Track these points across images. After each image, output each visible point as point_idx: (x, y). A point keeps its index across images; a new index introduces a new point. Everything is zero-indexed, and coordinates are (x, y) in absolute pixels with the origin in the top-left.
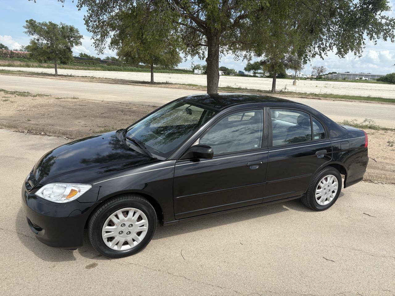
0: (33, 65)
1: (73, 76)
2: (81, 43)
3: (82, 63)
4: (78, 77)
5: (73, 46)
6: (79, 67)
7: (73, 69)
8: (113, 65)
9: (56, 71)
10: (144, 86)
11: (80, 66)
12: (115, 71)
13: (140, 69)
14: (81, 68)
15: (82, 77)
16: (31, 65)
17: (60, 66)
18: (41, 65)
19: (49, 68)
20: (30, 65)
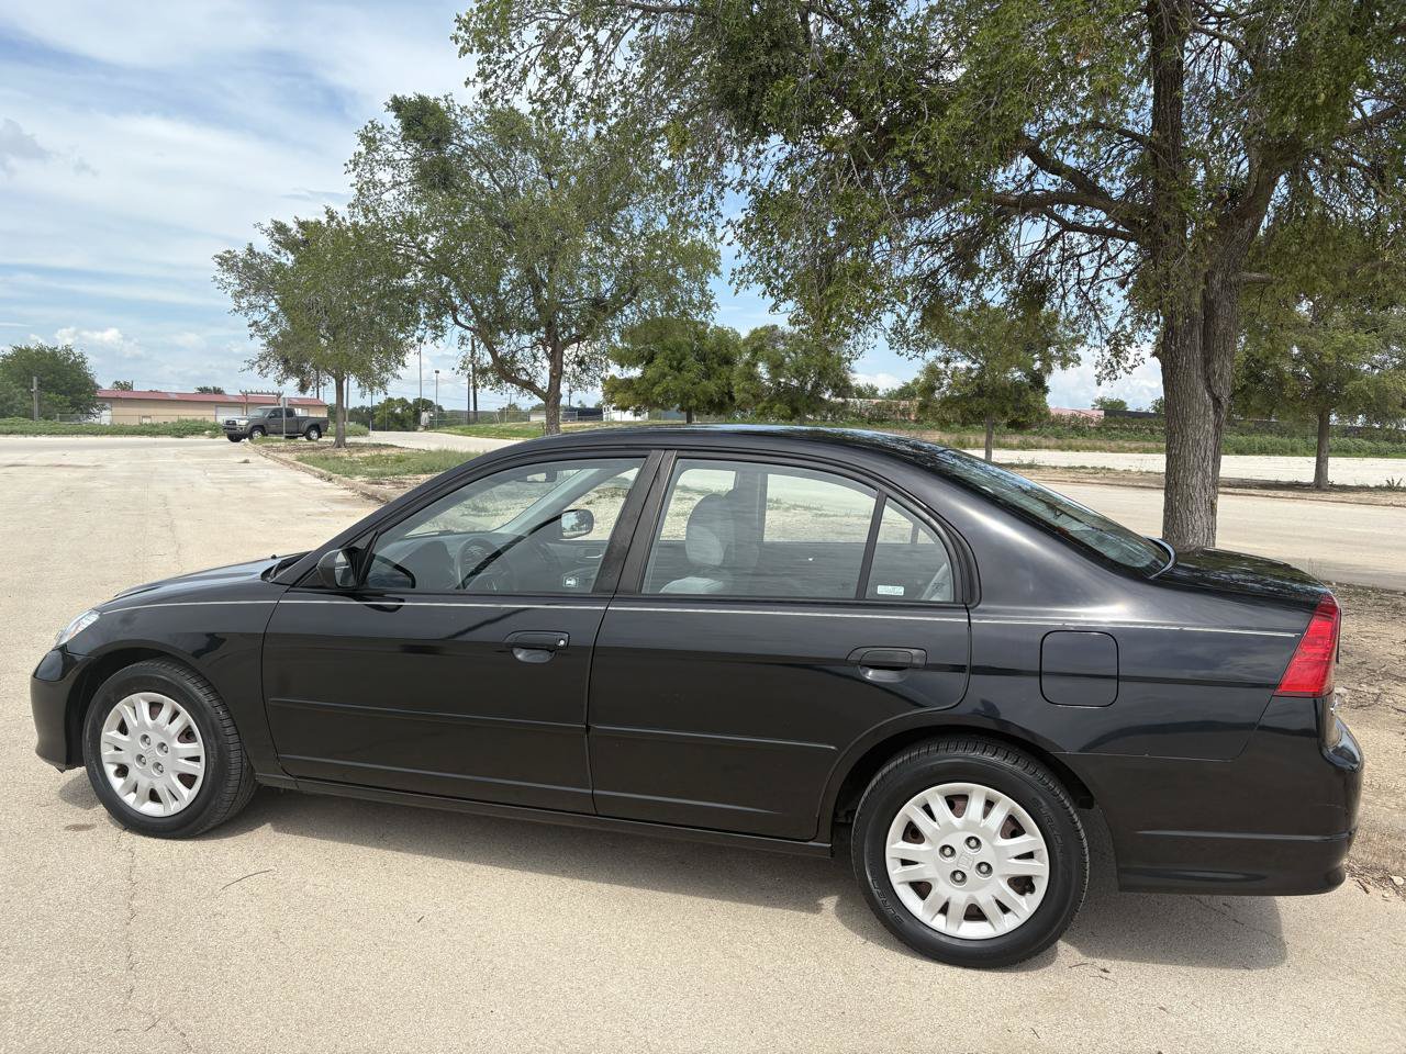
0: (977, 443)
1: (1039, 468)
2: (1079, 359)
3: (1140, 430)
4: (1055, 468)
5: (1050, 371)
6: (1126, 445)
7: (1101, 449)
8: (1262, 433)
9: (988, 453)
10: (1267, 496)
11: (1129, 439)
12: (1268, 454)
13: (1384, 445)
14: (1133, 445)
15: (1069, 468)
16: (972, 441)
17: (1060, 442)
18: (1002, 441)
19: (1024, 449)
20: (969, 441)
